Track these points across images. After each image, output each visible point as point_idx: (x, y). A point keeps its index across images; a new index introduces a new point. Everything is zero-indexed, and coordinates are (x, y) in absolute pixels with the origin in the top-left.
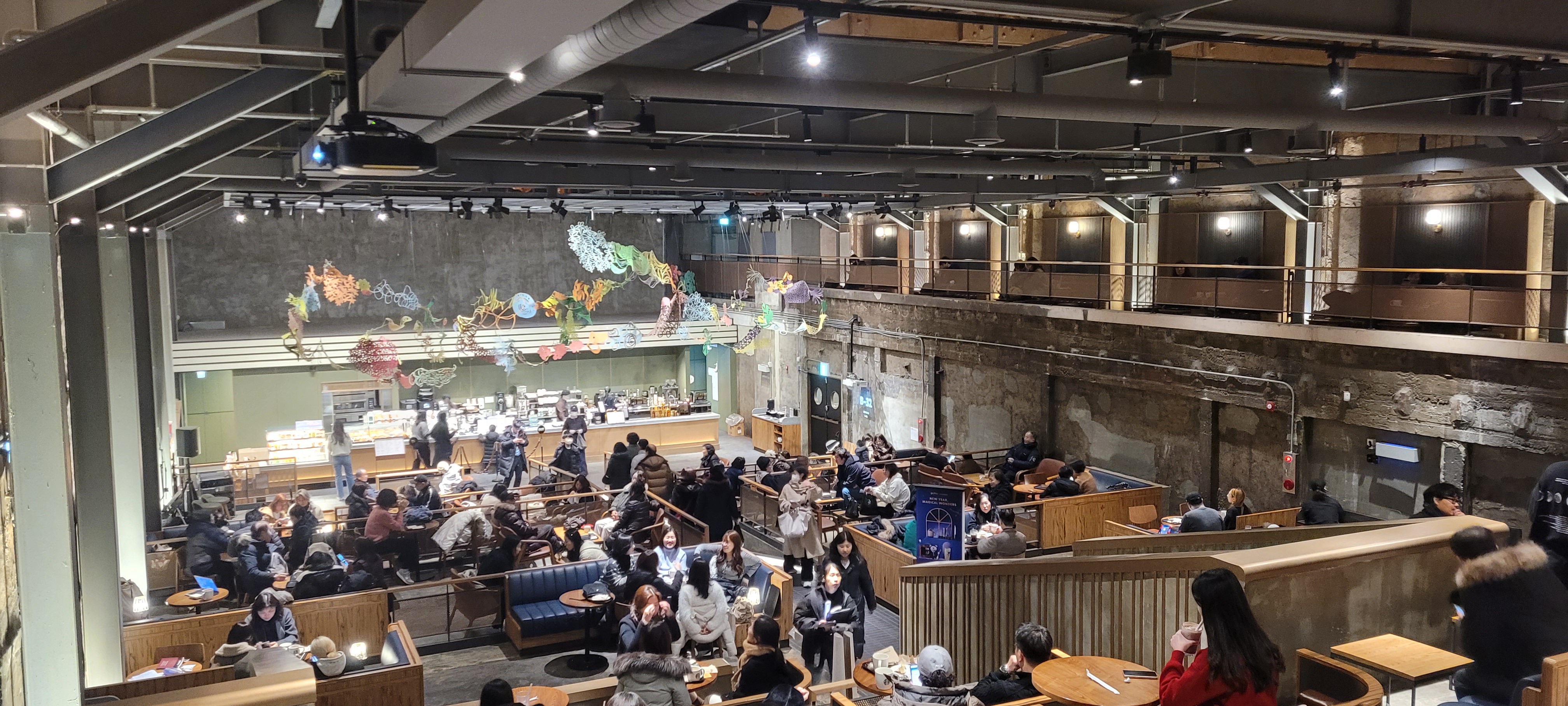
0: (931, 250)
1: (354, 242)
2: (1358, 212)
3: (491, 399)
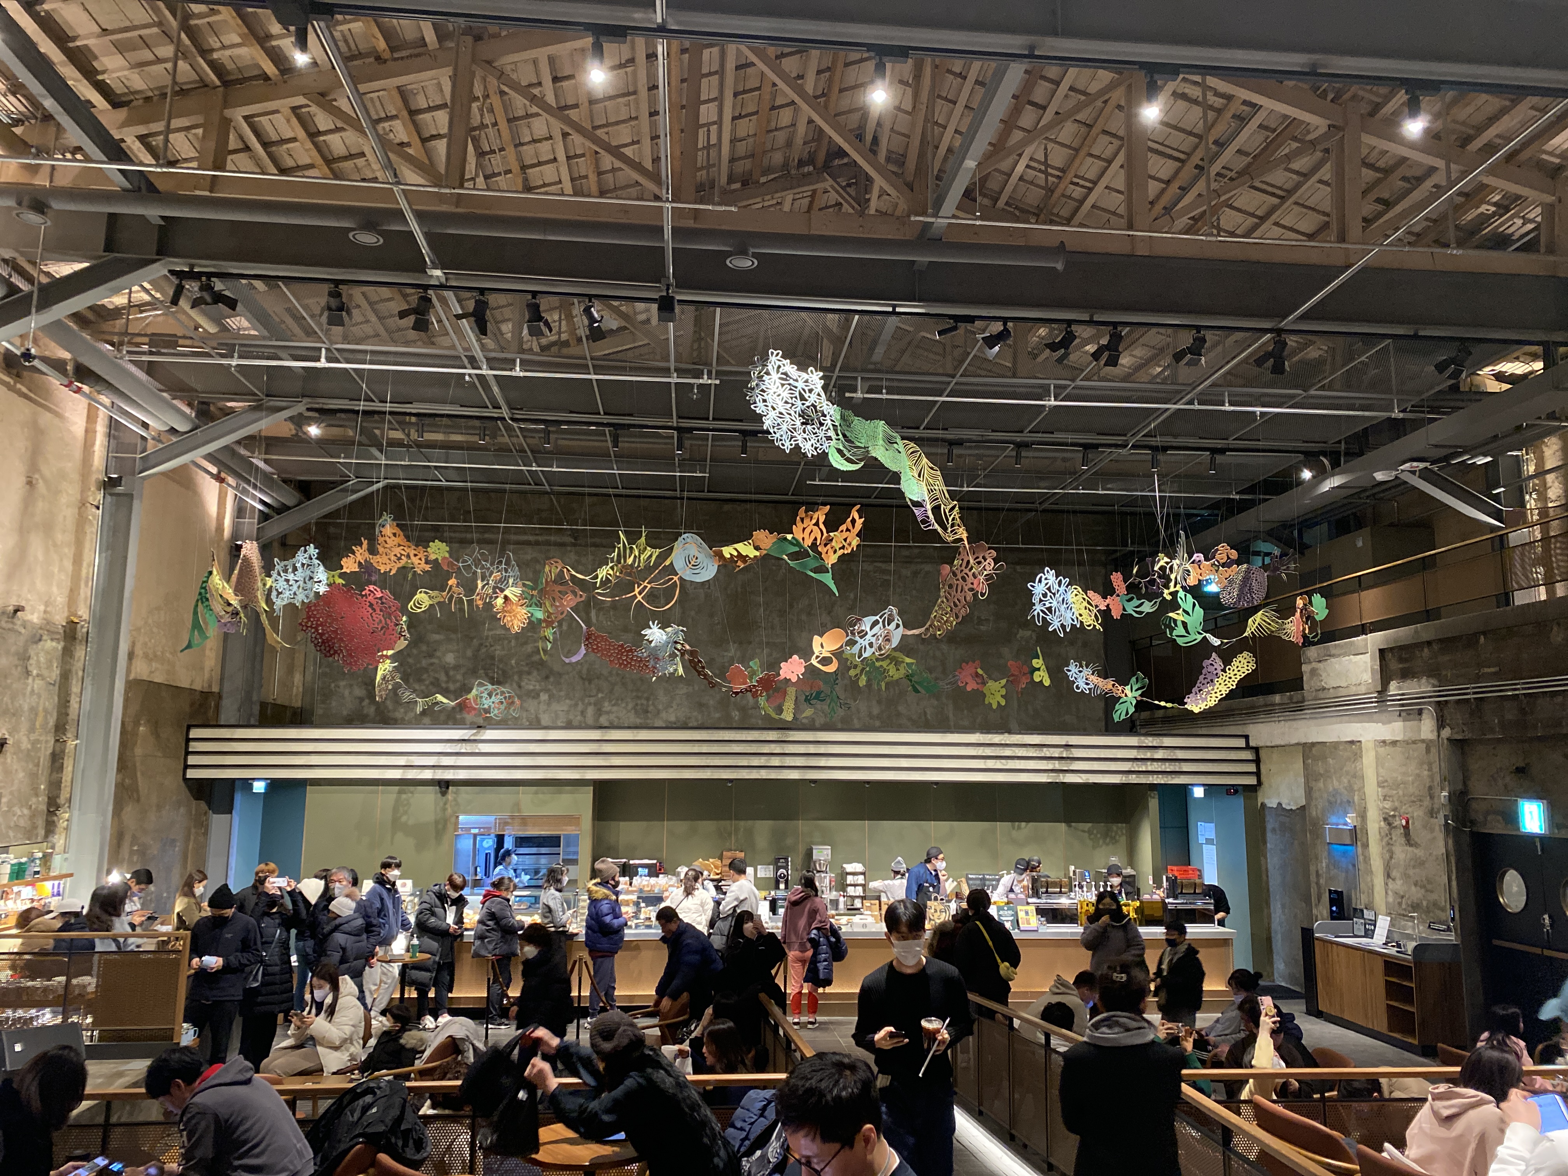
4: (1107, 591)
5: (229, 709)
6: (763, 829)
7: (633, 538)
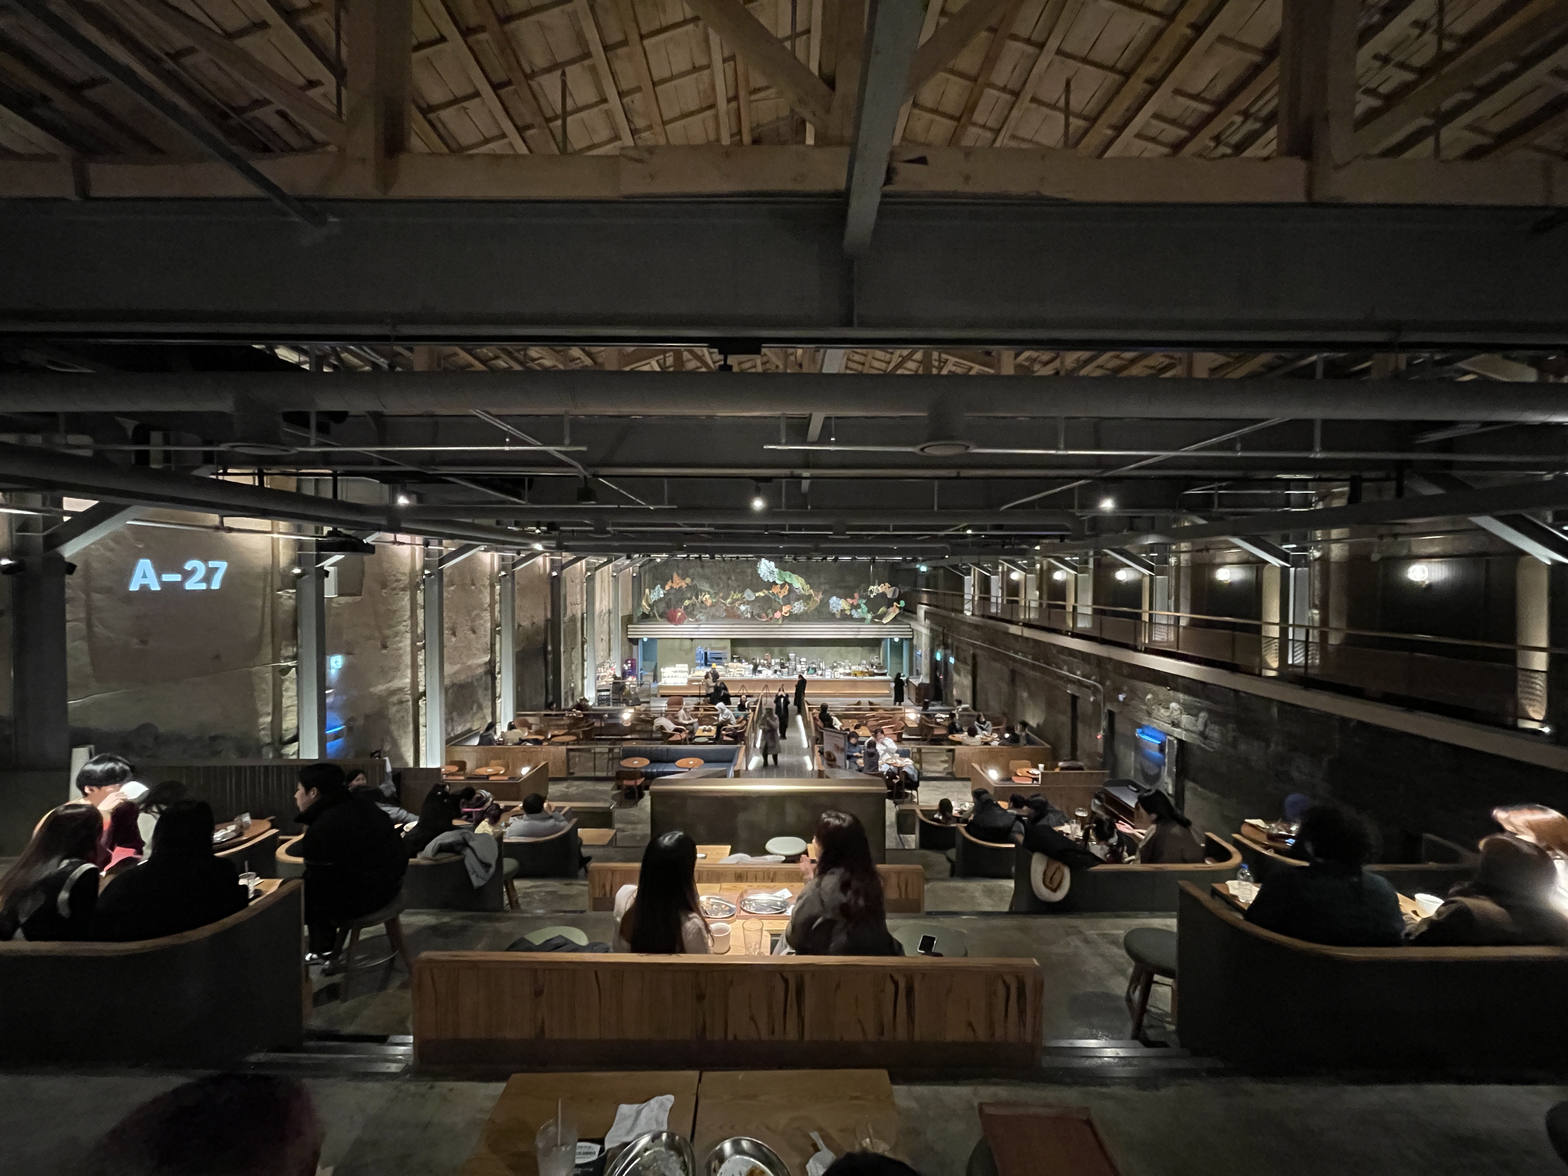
0: (1002, 588)
1: (729, 578)
2: (1189, 571)
3: (778, 661)
4: (853, 598)
5: (635, 620)
6: (776, 650)
7: (735, 592)
